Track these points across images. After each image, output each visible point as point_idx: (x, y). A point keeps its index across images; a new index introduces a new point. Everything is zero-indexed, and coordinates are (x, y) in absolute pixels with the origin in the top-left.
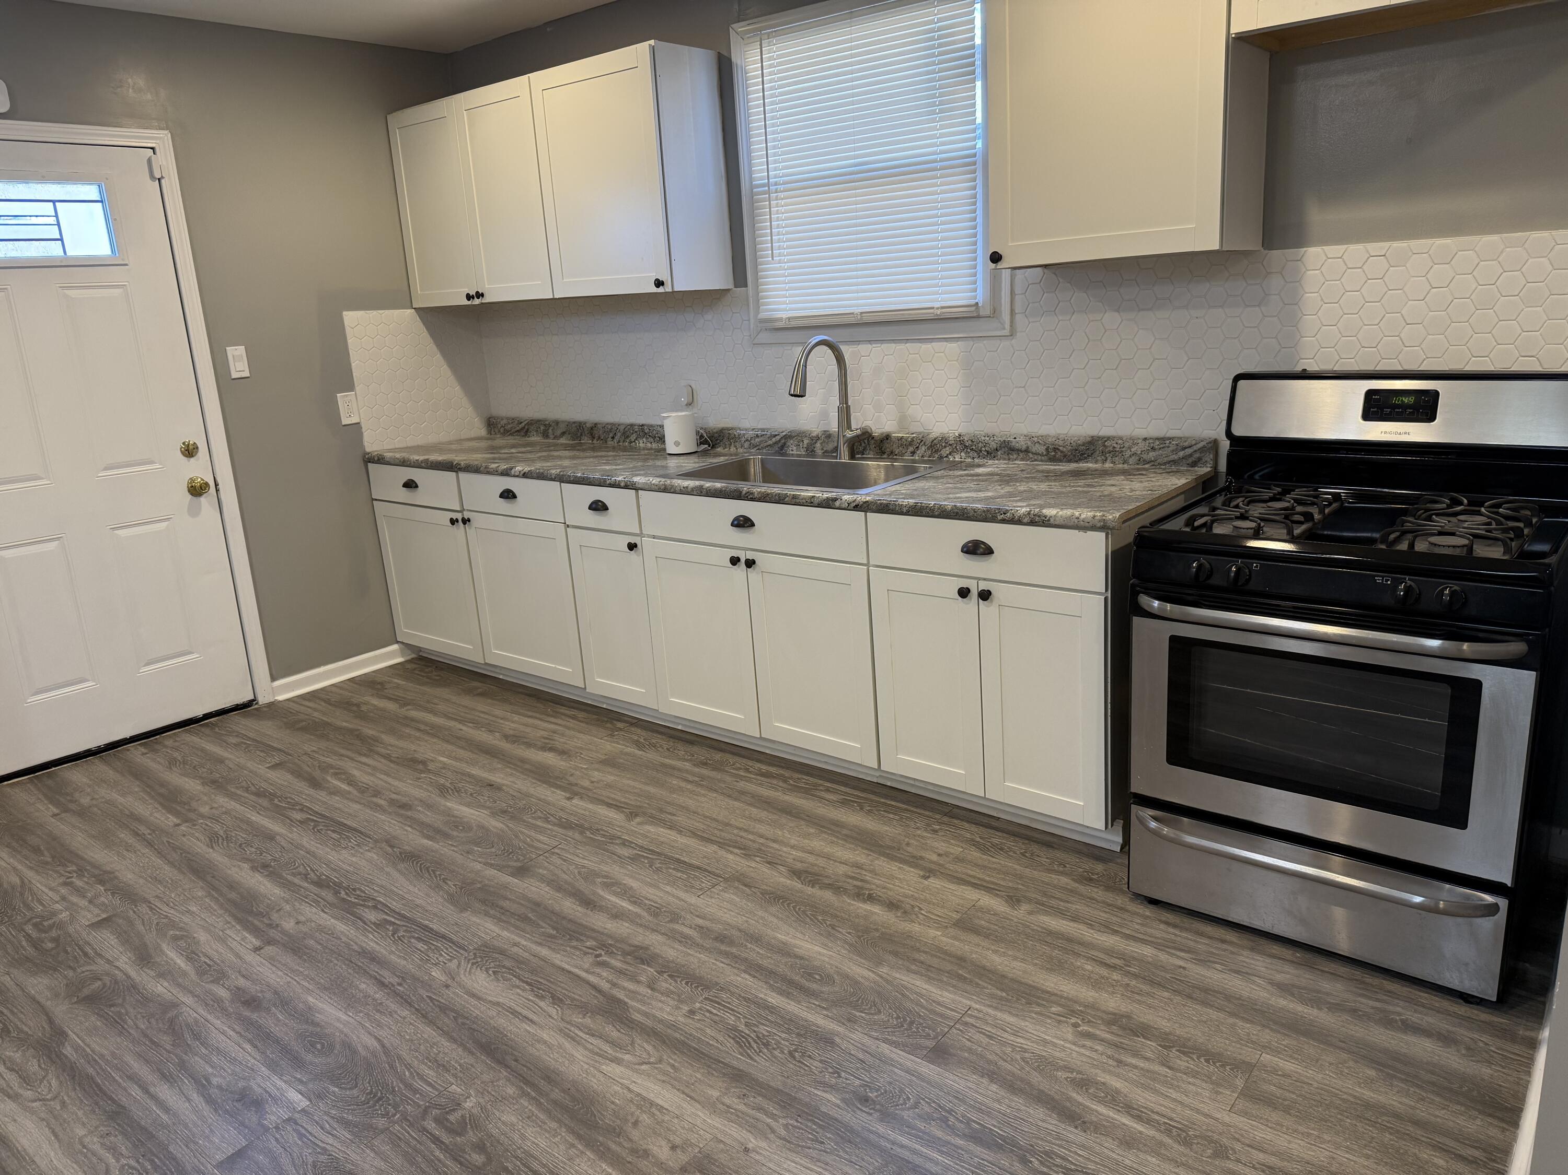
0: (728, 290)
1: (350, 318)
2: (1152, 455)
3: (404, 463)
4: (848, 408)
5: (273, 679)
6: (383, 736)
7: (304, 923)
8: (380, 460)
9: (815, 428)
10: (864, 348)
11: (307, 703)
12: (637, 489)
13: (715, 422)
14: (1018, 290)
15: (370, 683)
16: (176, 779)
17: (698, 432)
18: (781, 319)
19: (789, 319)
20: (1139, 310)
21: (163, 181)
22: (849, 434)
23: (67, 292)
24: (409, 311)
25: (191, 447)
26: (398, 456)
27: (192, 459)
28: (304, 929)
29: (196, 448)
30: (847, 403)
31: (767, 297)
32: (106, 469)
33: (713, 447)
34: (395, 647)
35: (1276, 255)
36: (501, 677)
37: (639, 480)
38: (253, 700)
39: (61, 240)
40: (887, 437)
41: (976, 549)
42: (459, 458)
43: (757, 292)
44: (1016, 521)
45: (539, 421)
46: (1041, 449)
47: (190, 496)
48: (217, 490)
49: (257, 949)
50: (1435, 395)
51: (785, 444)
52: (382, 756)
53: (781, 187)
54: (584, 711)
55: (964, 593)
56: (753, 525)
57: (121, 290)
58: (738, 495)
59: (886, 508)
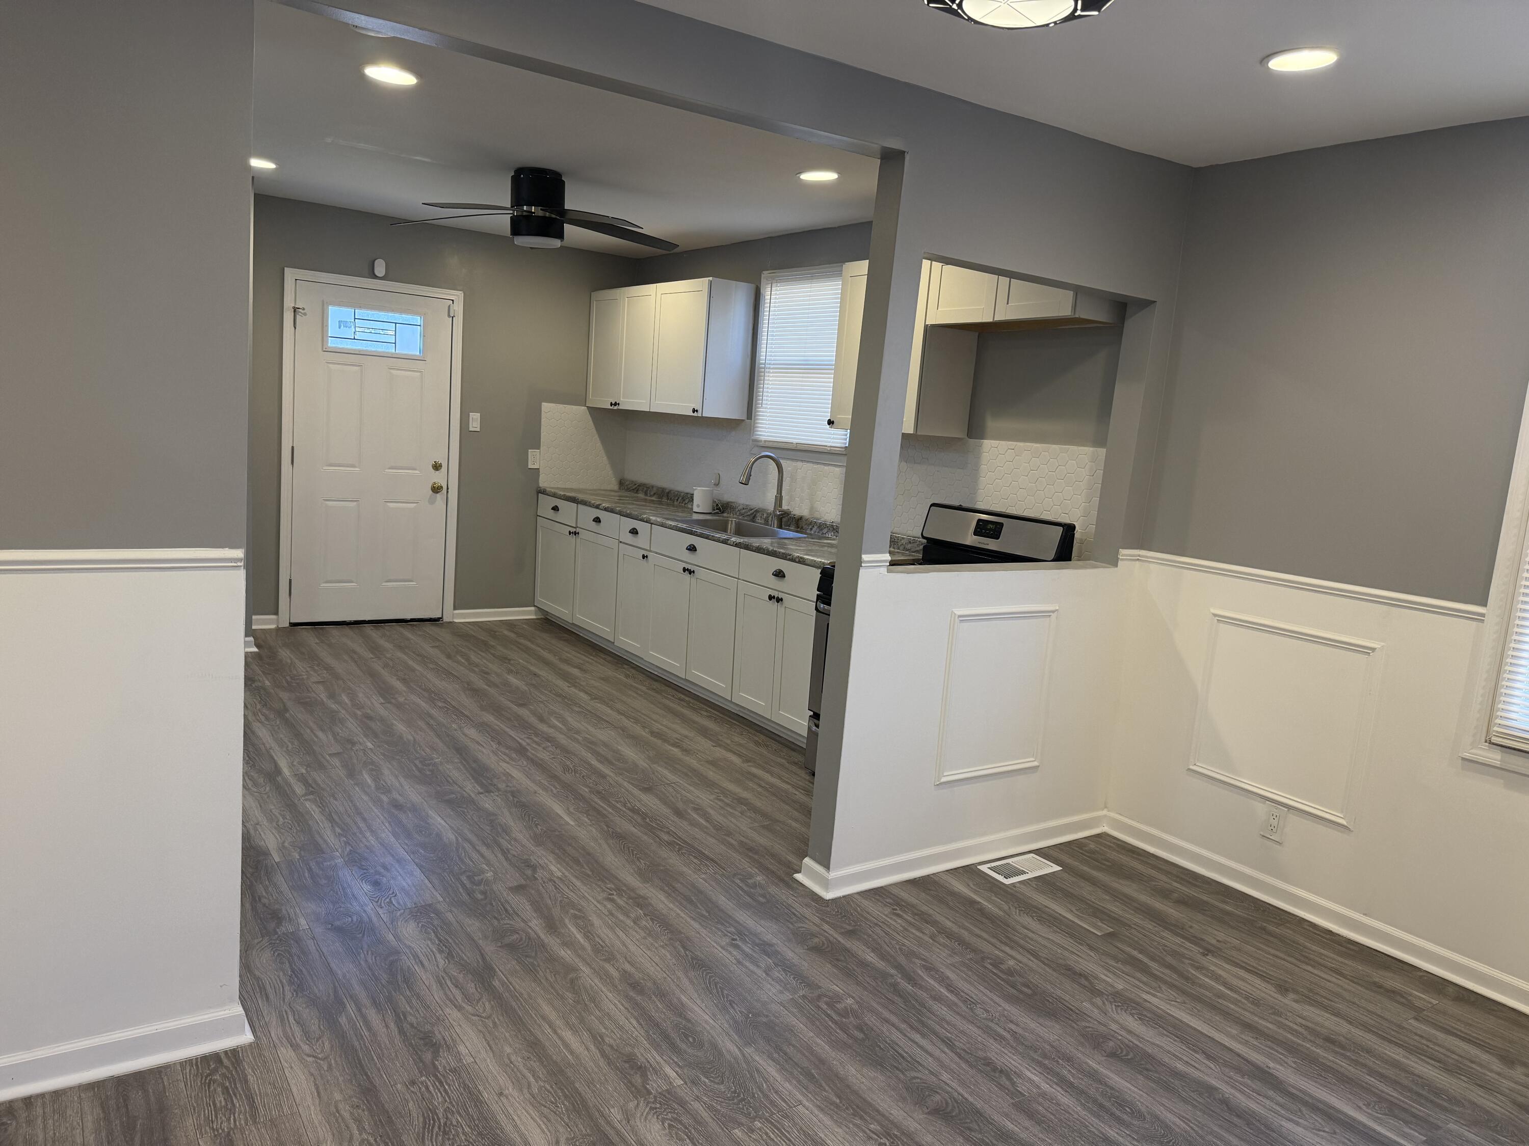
0: (743, 420)
1: (546, 406)
2: (910, 545)
3: (554, 495)
4: (781, 497)
5: (455, 608)
6: (498, 647)
7: (408, 700)
8: (543, 492)
10: (799, 465)
11: (469, 626)
12: (652, 524)
13: (727, 498)
15: (510, 625)
16: (382, 642)
17: (714, 502)
18: (761, 441)
19: (765, 441)
20: (915, 463)
21: (454, 318)
22: (779, 513)
23: (392, 371)
24: (583, 407)
25: (438, 465)
26: (553, 490)
27: (437, 472)
28: (406, 702)
29: (441, 466)
30: (781, 494)
31: (758, 427)
32: (389, 468)
33: (723, 513)
34: (533, 608)
35: (972, 441)
36: (581, 635)
37: (653, 518)
38: (440, 618)
39: (395, 343)
41: (779, 574)
42: (580, 496)
43: (754, 423)
44: (793, 560)
45: (644, 484)
47: (431, 492)
48: (447, 492)
49: (381, 704)
50: (1002, 525)
51: (755, 515)
52: (492, 654)
53: (772, 366)
54: (612, 657)
55: (771, 598)
56: (695, 550)
57: (419, 374)
59: (747, 547)
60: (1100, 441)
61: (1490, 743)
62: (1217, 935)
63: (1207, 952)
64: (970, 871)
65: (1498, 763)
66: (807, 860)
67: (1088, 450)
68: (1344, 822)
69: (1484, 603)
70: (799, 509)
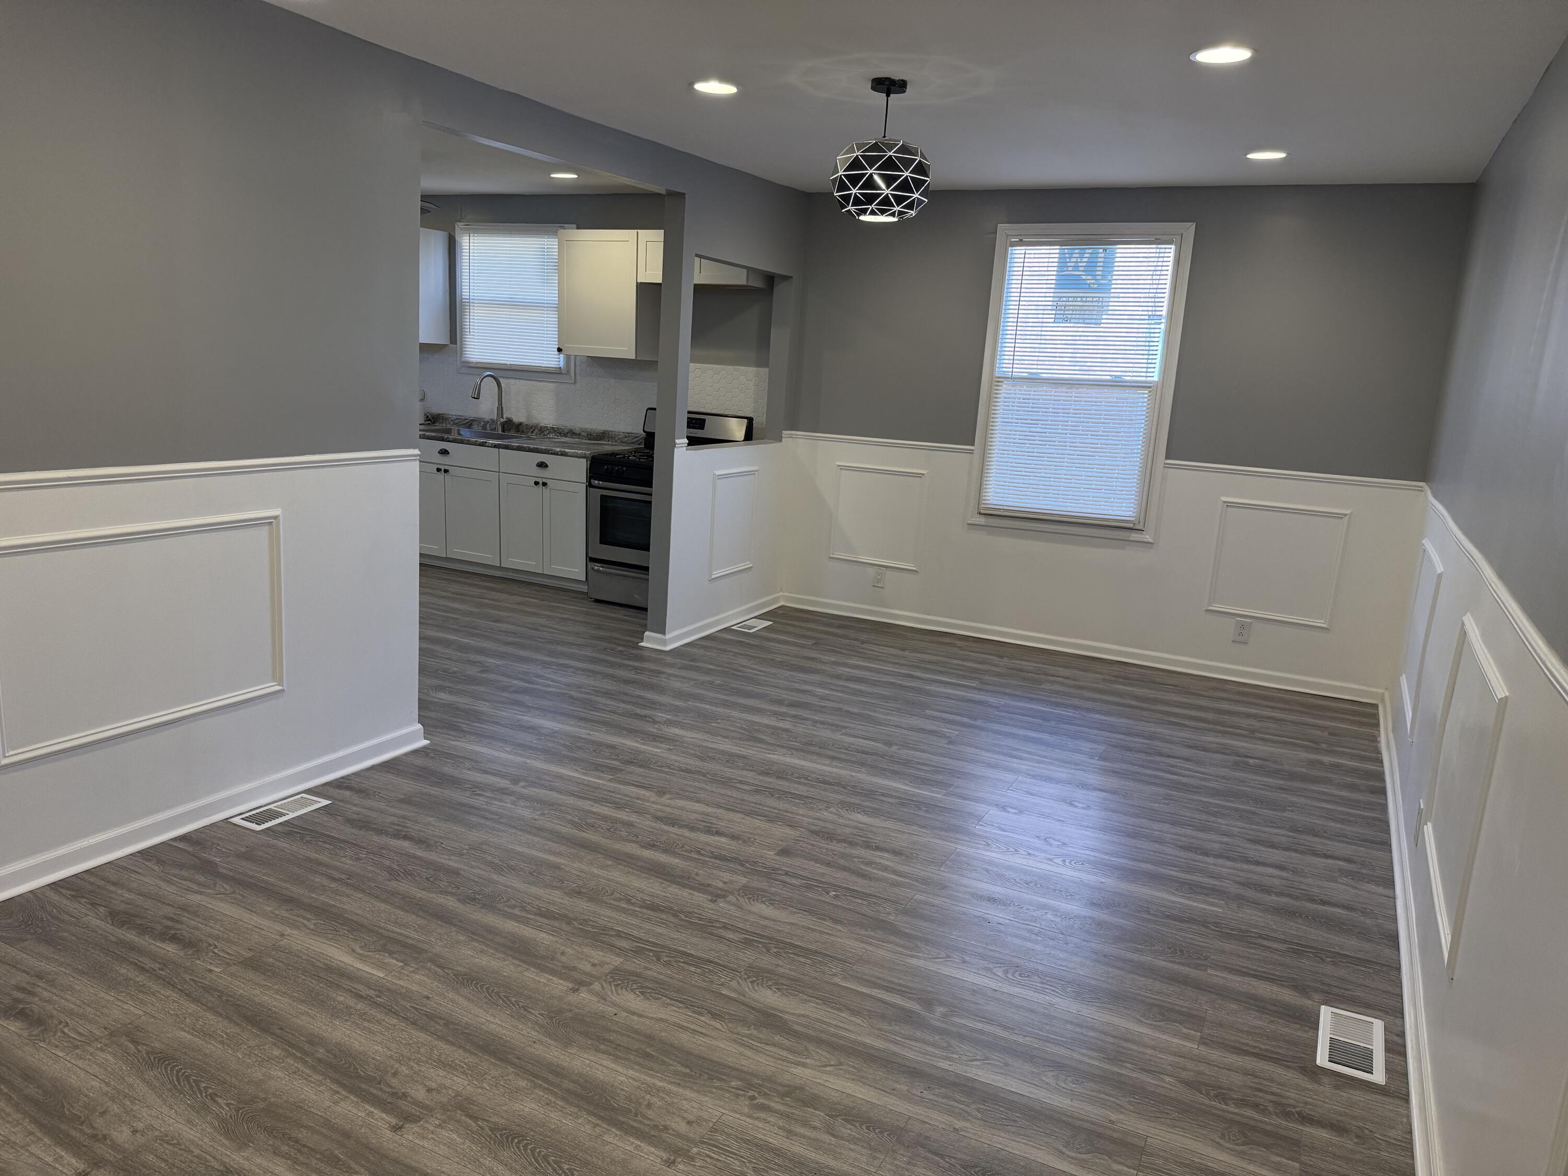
0: (446, 345)
2: (626, 439)
4: (502, 408)
9: (487, 417)
10: (512, 381)
13: (435, 410)
14: (577, 364)
17: (425, 414)
18: (473, 362)
19: (477, 363)
22: (502, 420)
30: (502, 406)
31: (467, 351)
33: (434, 423)
40: (521, 424)
41: (542, 465)
43: (461, 348)
44: (556, 454)
46: (585, 434)
50: (704, 420)
51: (471, 424)
53: (476, 301)
55: (536, 483)
56: (448, 453)
58: (442, 439)
59: (507, 447)
60: (762, 362)
61: (980, 514)
62: (863, 636)
63: (863, 643)
64: (727, 630)
65: (984, 523)
66: (647, 633)
67: (752, 370)
68: (914, 569)
69: (973, 444)
70: (518, 417)
